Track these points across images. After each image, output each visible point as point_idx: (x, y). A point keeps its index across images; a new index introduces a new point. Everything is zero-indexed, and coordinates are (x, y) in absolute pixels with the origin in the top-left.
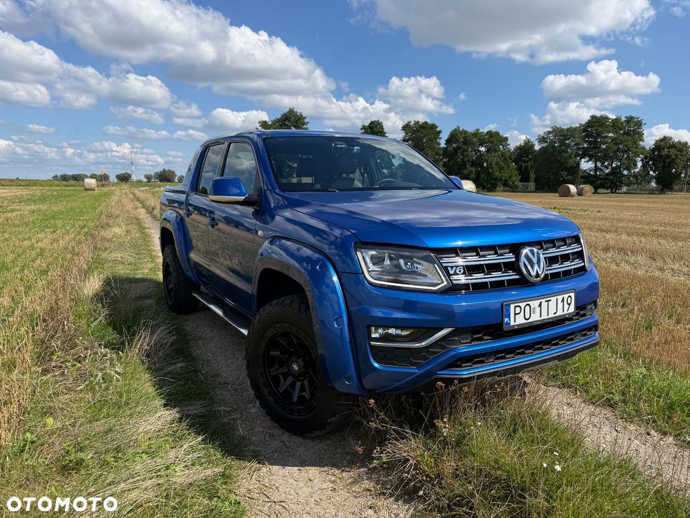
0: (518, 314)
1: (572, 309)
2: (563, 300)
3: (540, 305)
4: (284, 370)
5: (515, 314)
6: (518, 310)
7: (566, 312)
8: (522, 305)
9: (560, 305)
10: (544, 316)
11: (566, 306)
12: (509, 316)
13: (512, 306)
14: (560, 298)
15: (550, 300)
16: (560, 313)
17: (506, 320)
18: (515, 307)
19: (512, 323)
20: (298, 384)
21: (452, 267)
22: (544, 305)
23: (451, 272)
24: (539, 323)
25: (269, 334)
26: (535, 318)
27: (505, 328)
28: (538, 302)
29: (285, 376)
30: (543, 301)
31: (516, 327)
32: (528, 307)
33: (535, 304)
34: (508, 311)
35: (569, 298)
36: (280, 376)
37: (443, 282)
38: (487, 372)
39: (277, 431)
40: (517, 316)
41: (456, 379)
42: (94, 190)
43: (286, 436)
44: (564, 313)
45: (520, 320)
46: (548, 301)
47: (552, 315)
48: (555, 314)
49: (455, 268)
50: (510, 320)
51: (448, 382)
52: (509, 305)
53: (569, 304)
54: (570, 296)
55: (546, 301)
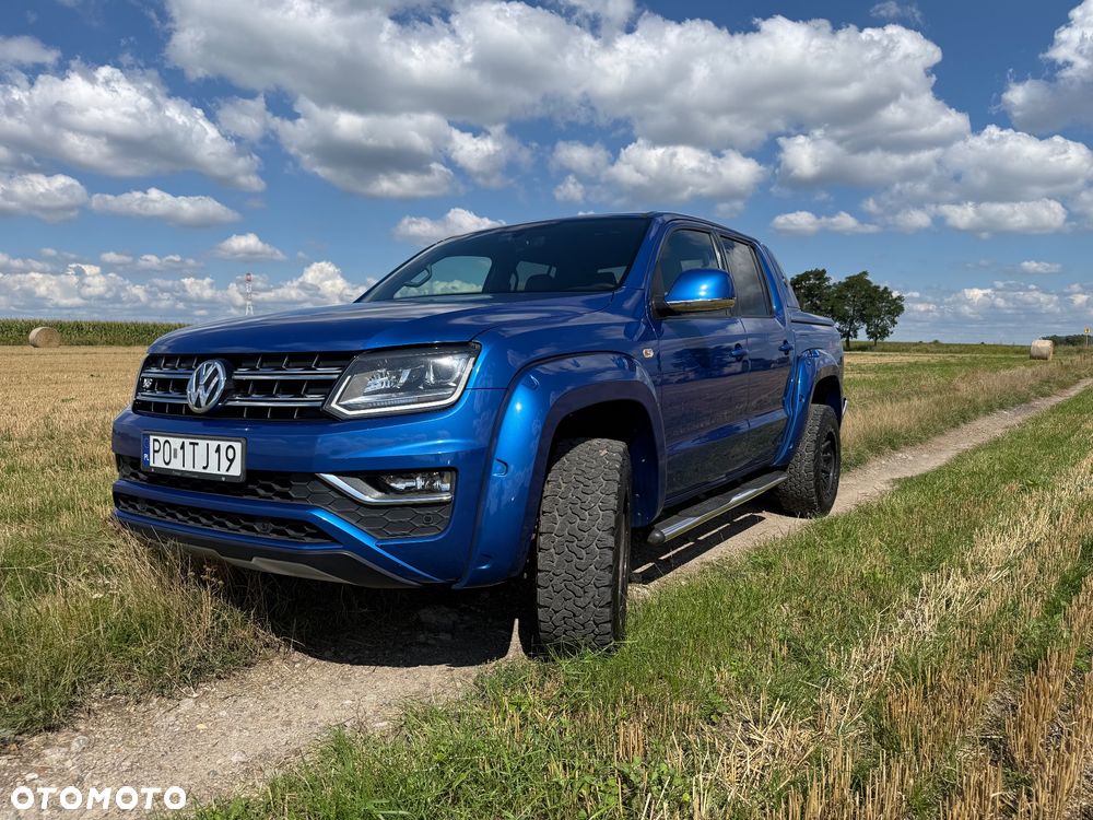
0: (158, 451)
1: (236, 470)
2: (218, 450)
3: (183, 447)
5: (155, 451)
6: (157, 446)
7: (223, 471)
8: (162, 440)
9: (214, 456)
10: (189, 467)
11: (225, 463)
12: (149, 452)
13: (152, 438)
14: (213, 444)
15: (198, 444)
16: (212, 470)
17: (146, 456)
18: (155, 440)
19: (151, 464)
22: (188, 448)
24: (179, 474)
26: (176, 465)
27: (144, 467)
28: (181, 441)
30: (187, 441)
31: (153, 470)
32: (167, 445)
33: (176, 443)
35: (231, 451)
40: (155, 454)
44: (221, 473)
45: (157, 462)
46: (194, 444)
47: (199, 469)
48: (204, 468)
50: (149, 457)
52: (148, 436)
53: (231, 461)
54: (233, 447)
55: (191, 443)
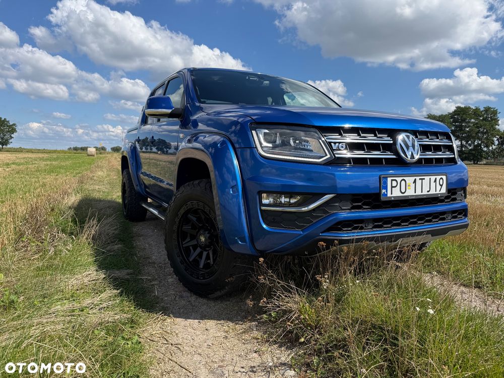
0: (395, 187)
1: (444, 190)
2: (435, 181)
3: (415, 182)
4: (194, 242)
5: (392, 187)
6: (394, 184)
7: (438, 192)
8: (399, 179)
9: (433, 184)
10: (419, 193)
11: (438, 187)
12: (386, 188)
13: (389, 179)
14: (433, 178)
15: (424, 179)
16: (433, 192)
17: (383, 191)
18: (392, 180)
19: (389, 195)
20: (205, 254)
21: (335, 143)
22: (419, 182)
23: (334, 147)
24: (414, 198)
25: (182, 211)
26: (410, 192)
27: (383, 198)
28: (413, 178)
29: (195, 247)
30: (418, 178)
31: (393, 199)
32: (403, 182)
33: (410, 180)
34: (386, 183)
35: (441, 180)
36: (191, 248)
37: (326, 155)
38: (364, 237)
39: (187, 294)
40: (393, 188)
41: (337, 240)
42: (94, 156)
43: (193, 298)
44: (437, 193)
45: (396, 193)
46: (422, 179)
47: (425, 192)
48: (428, 191)
49: (337, 144)
50: (387, 192)
51: (330, 243)
52: (386, 178)
53: (441, 186)
54: (441, 178)
55: (420, 179)
